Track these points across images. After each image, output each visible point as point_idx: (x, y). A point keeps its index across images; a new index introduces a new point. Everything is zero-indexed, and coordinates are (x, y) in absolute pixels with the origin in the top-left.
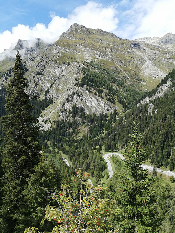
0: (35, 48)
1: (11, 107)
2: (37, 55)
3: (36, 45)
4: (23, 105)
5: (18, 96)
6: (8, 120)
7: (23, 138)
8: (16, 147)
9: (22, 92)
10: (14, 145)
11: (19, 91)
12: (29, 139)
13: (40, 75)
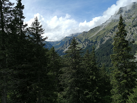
0: (131, 10)
1: (117, 49)
2: (133, 14)
3: (133, 7)
4: (124, 47)
5: (121, 42)
6: (114, 57)
7: (124, 69)
8: (119, 73)
9: (123, 40)
10: (118, 72)
11: (121, 39)
12: (129, 70)
13: (135, 27)
